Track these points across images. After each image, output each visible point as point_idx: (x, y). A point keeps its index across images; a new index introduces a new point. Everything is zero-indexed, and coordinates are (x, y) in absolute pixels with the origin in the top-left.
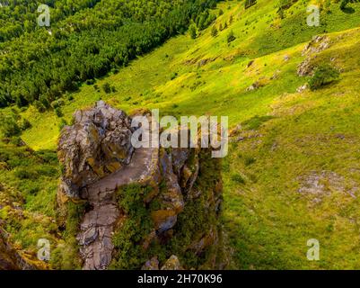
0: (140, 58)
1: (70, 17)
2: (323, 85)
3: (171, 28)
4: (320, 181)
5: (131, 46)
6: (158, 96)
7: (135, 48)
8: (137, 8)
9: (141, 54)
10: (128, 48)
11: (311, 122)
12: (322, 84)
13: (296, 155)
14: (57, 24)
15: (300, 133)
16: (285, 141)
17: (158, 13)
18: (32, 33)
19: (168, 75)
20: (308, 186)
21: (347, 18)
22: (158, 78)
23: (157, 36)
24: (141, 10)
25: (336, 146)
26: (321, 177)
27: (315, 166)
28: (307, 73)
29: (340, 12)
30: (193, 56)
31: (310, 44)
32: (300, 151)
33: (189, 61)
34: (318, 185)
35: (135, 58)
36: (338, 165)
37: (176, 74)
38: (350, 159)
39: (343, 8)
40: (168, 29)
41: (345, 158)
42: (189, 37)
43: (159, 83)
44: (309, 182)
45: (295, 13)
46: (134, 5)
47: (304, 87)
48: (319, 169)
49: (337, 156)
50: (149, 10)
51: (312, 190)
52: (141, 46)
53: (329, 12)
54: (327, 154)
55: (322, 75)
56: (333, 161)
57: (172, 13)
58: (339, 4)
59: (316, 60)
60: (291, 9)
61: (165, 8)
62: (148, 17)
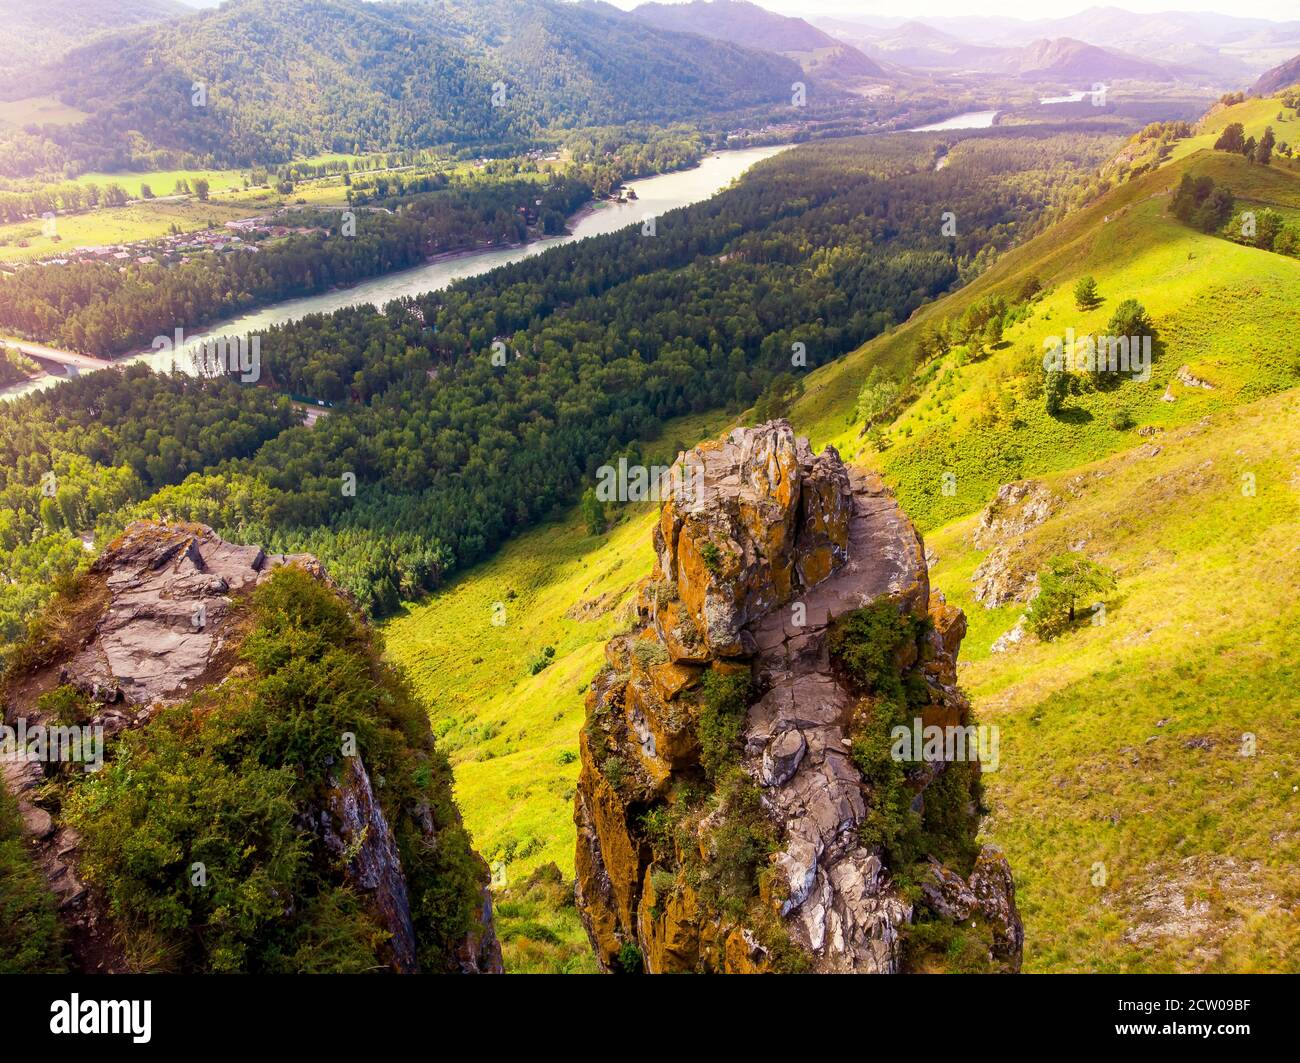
0: (417, 611)
1: (166, 493)
2: (1077, 619)
3: (520, 504)
4: (1188, 893)
5: (384, 572)
6: (490, 735)
7: (396, 577)
8: (402, 450)
9: (417, 598)
10: (373, 577)
11: (1085, 719)
12: (1072, 616)
13: (1074, 831)
14: (120, 514)
15: (1062, 754)
16: (1017, 792)
17: (474, 461)
18: (21, 550)
19: (522, 660)
20: (1156, 918)
21: (1077, 439)
22: (484, 672)
23: (476, 532)
24: (417, 457)
25: (1197, 773)
26: (1189, 881)
27: (1152, 852)
28: (1009, 595)
29: (1051, 423)
30: (605, 587)
31: (993, 511)
32: (1080, 813)
33: (594, 605)
34: (1189, 906)
35: (398, 611)
36: (1228, 832)
37: (551, 653)
38: (1260, 805)
39: (1056, 411)
40: (511, 508)
41: (1242, 806)
42: (584, 529)
43: (489, 688)
44: (1153, 905)
45: (919, 430)
46: (391, 443)
47: (1014, 637)
48: (1170, 858)
49: (1213, 805)
50: (442, 455)
51: (1171, 927)
52: (420, 569)
53: (1019, 424)
54: (1179, 806)
55: (1064, 585)
56: (1204, 823)
57: (521, 460)
58: (1043, 402)
59: (1026, 553)
60: (903, 421)
61: (499, 444)
62: (438, 477)
